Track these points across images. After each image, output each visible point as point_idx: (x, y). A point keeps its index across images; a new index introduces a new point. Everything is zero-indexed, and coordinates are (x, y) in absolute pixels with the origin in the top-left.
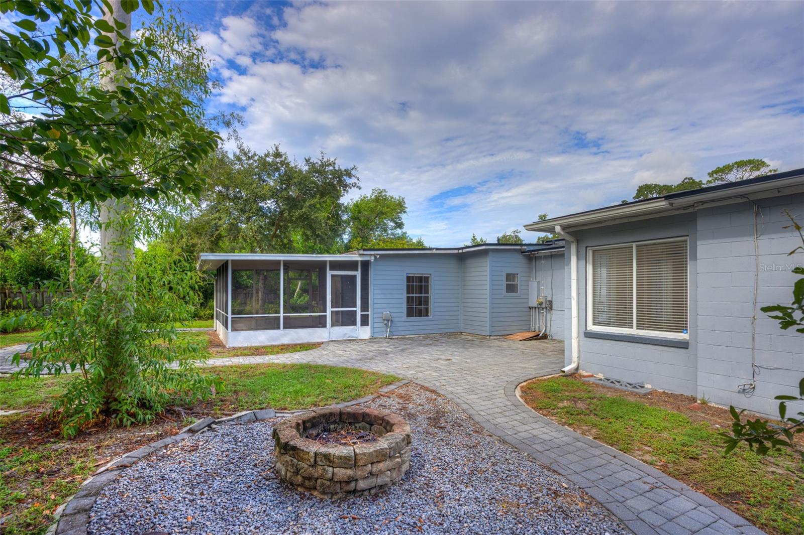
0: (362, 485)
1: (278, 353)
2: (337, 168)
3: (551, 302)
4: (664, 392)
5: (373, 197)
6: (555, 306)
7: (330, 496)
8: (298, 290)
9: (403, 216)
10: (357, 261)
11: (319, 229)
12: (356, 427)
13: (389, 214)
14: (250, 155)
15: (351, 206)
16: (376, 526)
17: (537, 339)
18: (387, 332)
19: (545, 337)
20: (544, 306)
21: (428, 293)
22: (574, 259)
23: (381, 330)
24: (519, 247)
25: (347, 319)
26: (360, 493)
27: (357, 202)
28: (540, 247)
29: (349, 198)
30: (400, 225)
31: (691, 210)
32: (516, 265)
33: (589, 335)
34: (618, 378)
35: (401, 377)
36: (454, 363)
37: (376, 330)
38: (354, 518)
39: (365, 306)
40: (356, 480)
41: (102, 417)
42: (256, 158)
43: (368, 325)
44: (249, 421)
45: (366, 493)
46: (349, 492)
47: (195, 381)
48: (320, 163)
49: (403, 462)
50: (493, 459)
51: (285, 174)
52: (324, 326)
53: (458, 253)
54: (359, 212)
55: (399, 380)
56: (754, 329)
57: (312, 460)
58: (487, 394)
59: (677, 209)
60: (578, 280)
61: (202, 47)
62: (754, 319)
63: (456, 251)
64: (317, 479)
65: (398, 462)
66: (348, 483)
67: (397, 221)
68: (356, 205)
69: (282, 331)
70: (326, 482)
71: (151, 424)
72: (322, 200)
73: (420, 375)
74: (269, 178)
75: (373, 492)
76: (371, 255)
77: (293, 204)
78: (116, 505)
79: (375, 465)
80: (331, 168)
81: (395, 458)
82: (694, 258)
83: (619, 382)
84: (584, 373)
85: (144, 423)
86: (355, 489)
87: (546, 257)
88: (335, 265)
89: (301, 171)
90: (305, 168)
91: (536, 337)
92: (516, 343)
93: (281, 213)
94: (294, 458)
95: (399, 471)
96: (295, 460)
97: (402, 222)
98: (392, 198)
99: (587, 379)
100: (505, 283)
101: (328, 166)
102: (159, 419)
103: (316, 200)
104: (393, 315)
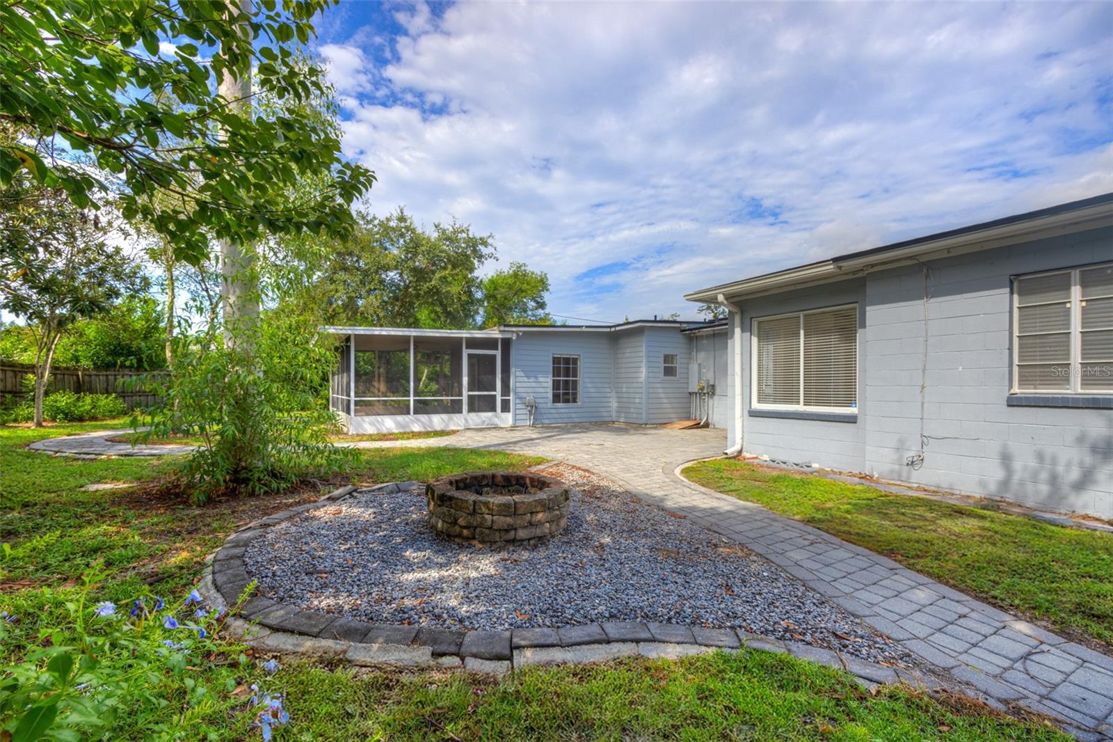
0: (522, 534)
1: (408, 438)
2: (471, 236)
3: (713, 386)
4: (832, 470)
5: (511, 272)
6: (718, 391)
7: (489, 544)
8: (424, 378)
9: (547, 297)
10: (496, 340)
11: (450, 305)
12: (509, 491)
13: (529, 292)
14: (369, 219)
15: (486, 281)
16: (538, 566)
17: (697, 428)
18: (530, 419)
19: (707, 425)
20: (705, 391)
21: (576, 377)
22: (738, 331)
23: (524, 417)
24: (678, 325)
26: (519, 543)
27: (493, 277)
28: (702, 325)
29: (485, 271)
30: (541, 305)
31: (860, 275)
32: (675, 346)
33: (754, 414)
34: (784, 459)
35: (550, 459)
36: (607, 448)
37: (518, 417)
38: (516, 561)
39: (506, 390)
40: (516, 529)
41: (231, 485)
42: (376, 222)
43: (509, 411)
44: (392, 492)
45: (525, 543)
46: (508, 541)
47: (330, 451)
48: (451, 229)
49: (561, 516)
50: (652, 522)
51: (411, 240)
52: (460, 411)
53: (610, 332)
54: (496, 289)
55: (548, 461)
56: (923, 397)
57: (471, 508)
58: (644, 473)
59: (846, 274)
60: (742, 354)
61: (332, 85)
62: (923, 387)
63: (608, 330)
64: (476, 527)
65: (557, 515)
66: (507, 531)
67: (539, 300)
68: (492, 281)
69: (411, 417)
70: (485, 530)
71: (285, 494)
72: (454, 272)
73: (570, 457)
74: (392, 245)
75: (532, 542)
76: (513, 332)
77: (420, 274)
78: (269, 553)
79: (534, 515)
80: (464, 235)
81: (554, 510)
82: (863, 326)
83: (785, 463)
84: (748, 455)
85: (278, 491)
86: (514, 539)
87: (708, 336)
88: (473, 343)
89: (429, 239)
90: (434, 235)
91: (697, 426)
92: (675, 432)
93: (407, 287)
94: (452, 508)
95: (558, 525)
96: (452, 510)
97: (544, 302)
98: (533, 273)
99: (752, 461)
100: (662, 365)
101: (460, 232)
102: (293, 490)
103: (447, 272)
104: (537, 401)
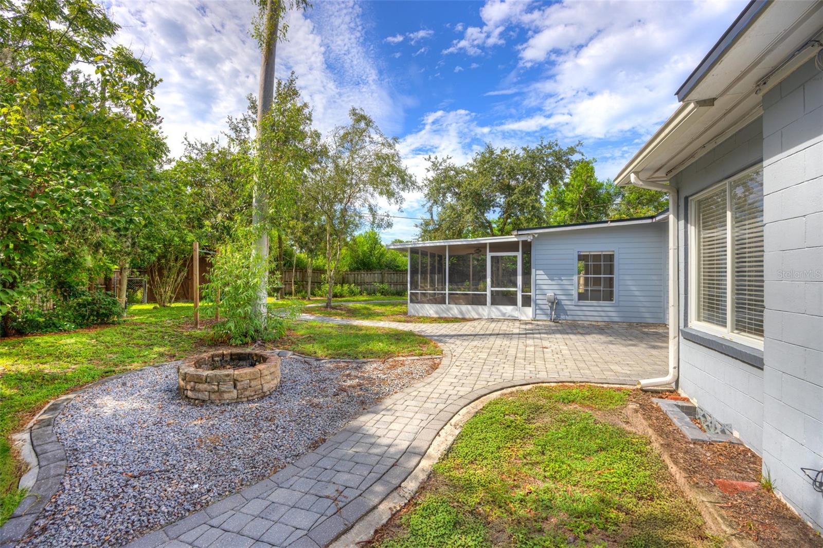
10: (517, 242)
18: (551, 314)
21: (613, 274)
23: (545, 312)
25: (510, 299)
33: (685, 335)
35: (444, 353)
37: (538, 312)
39: (527, 286)
43: (530, 306)
52: (484, 304)
63: (649, 221)
69: (446, 306)
76: (529, 234)
88: (495, 247)
104: (559, 297)
